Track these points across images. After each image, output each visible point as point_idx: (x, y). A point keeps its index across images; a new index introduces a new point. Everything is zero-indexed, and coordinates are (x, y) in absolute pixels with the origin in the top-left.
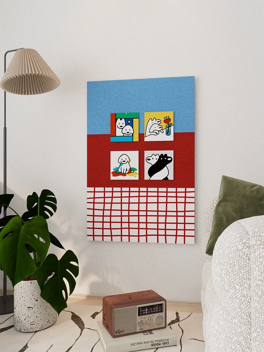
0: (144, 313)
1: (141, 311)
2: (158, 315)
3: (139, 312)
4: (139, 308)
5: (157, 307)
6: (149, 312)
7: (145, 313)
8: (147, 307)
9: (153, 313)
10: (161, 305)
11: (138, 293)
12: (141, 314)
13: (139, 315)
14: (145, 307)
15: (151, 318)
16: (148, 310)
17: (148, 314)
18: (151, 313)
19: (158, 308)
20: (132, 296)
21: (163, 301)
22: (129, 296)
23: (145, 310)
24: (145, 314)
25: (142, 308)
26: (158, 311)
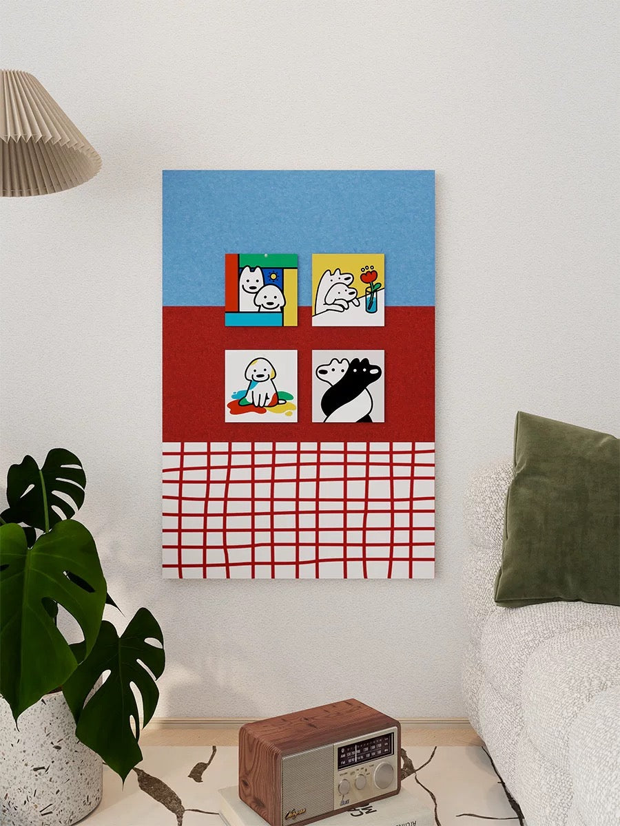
0: (350, 761)
1: (344, 756)
2: (383, 763)
3: (340, 760)
4: (340, 749)
5: (379, 743)
6: (362, 757)
7: (353, 760)
8: (358, 744)
9: (372, 758)
10: (389, 736)
11: (324, 709)
12: (344, 763)
13: (340, 766)
14: (353, 745)
15: (366, 770)
16: (359, 751)
17: (359, 762)
18: (366, 760)
19: (383, 745)
20: (313, 718)
21: (394, 726)
22: (307, 719)
23: (353, 753)
24: (353, 764)
25: (346, 747)
26: (383, 751)
